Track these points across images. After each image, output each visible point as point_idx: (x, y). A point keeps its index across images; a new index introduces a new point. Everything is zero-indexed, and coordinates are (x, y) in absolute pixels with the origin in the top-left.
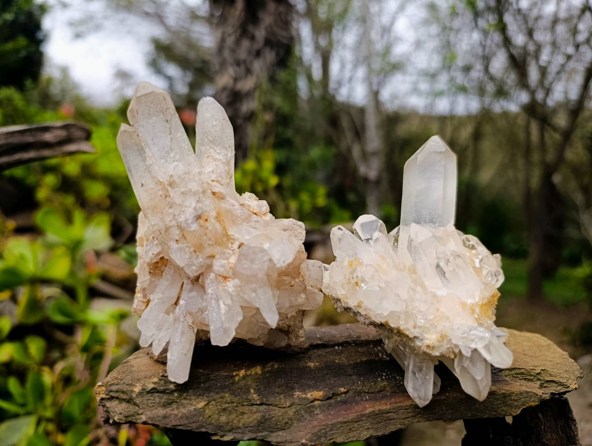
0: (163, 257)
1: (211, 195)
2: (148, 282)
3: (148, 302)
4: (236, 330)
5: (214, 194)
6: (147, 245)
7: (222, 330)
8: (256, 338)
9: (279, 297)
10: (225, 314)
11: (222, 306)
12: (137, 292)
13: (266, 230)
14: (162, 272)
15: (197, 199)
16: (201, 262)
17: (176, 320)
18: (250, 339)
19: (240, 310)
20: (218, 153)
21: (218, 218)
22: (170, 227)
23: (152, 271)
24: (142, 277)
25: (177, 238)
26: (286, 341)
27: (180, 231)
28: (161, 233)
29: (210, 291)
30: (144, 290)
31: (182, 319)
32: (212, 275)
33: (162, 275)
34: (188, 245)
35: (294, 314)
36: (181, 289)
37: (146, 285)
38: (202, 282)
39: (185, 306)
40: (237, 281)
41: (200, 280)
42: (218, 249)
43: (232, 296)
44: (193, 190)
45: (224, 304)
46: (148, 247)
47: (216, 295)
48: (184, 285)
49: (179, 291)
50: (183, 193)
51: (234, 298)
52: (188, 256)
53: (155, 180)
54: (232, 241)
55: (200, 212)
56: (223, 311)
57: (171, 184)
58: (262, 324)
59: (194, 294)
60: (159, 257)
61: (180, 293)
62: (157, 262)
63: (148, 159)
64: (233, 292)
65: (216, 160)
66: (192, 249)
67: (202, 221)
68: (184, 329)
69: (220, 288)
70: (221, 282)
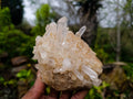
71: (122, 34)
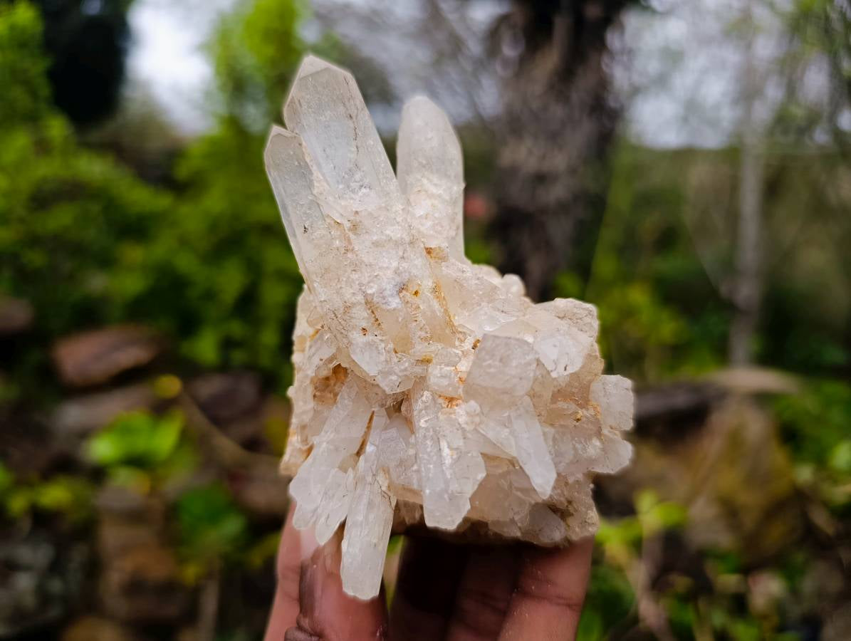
0: (340, 365)
1: (424, 253)
2: (311, 414)
3: (310, 450)
4: (472, 500)
5: (429, 251)
6: (310, 347)
7: (446, 496)
8: (508, 520)
9: (554, 440)
10: (452, 466)
11: (446, 451)
12: (291, 434)
13: (524, 316)
14: (336, 395)
15: (401, 253)
16: (406, 370)
17: (359, 481)
18: (497, 523)
19: (480, 459)
20: (436, 185)
21: (436, 290)
22: (354, 304)
23: (318, 394)
24: (301, 403)
25: (364, 325)
26: (563, 530)
27: (369, 312)
28: (336, 315)
29: (422, 423)
30: (304, 427)
31: (369, 479)
32: (427, 395)
33: (335, 402)
34: (384, 338)
35: (580, 476)
36: (369, 427)
37: (306, 418)
38: (406, 411)
39: (376, 455)
40: (473, 405)
41: (403, 409)
42: (436, 347)
43: (464, 430)
44: (393, 238)
45: (449, 447)
46: (313, 350)
47: (435, 431)
48: (375, 418)
49: (364, 429)
50: (376, 244)
51: (469, 436)
52: (382, 358)
53: (328, 221)
54: (461, 336)
55: (406, 277)
56: (448, 461)
57: (355, 227)
58: (519, 494)
59: (393, 432)
60: (332, 366)
61: (367, 434)
62: (327, 379)
63: (316, 184)
64: (467, 423)
65: (431, 196)
66: (391, 346)
67: (408, 295)
68: (371, 497)
69: (441, 417)
70: (443, 408)
71: (773, 188)
